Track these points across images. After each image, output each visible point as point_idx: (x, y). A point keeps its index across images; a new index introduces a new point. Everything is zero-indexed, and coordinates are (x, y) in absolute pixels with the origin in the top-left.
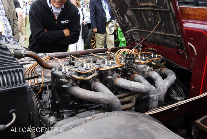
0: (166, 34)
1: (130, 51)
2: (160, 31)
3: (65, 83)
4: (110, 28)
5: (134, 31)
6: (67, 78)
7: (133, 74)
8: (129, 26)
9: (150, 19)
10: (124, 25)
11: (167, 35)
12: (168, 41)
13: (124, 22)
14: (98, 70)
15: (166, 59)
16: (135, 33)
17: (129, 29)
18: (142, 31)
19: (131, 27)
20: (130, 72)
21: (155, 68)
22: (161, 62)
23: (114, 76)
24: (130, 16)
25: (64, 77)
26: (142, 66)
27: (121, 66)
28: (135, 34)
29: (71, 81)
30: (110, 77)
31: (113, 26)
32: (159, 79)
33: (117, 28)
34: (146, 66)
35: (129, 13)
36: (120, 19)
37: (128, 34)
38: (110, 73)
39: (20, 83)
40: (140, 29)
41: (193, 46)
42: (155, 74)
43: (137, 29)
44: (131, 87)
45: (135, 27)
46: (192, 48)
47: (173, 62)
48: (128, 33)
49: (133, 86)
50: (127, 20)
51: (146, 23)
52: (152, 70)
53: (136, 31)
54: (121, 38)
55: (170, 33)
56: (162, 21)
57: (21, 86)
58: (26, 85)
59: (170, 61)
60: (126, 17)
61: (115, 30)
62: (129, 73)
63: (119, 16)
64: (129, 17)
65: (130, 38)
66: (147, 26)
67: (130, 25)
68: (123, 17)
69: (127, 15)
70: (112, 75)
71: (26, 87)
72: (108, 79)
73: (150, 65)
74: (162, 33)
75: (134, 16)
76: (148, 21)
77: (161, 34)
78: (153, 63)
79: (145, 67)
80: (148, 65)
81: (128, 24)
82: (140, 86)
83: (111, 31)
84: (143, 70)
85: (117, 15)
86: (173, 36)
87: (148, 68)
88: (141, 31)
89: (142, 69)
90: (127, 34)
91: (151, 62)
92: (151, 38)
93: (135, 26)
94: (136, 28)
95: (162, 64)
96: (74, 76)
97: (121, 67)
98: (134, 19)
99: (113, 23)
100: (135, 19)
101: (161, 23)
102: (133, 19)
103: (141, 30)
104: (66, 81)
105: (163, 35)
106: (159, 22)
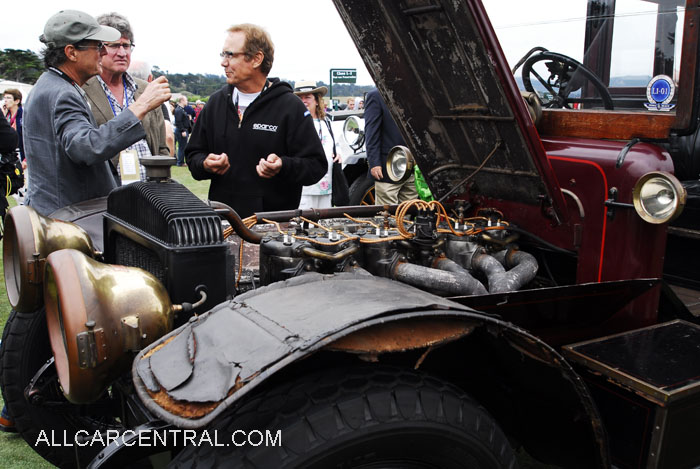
0: (517, 172)
1: (425, 205)
2: (503, 167)
3: (290, 265)
4: (395, 165)
5: (449, 169)
6: (293, 254)
7: (433, 255)
8: (437, 157)
9: (480, 140)
10: (425, 156)
11: (517, 175)
12: (522, 189)
13: (424, 148)
14: (357, 241)
15: (519, 230)
16: (453, 173)
17: (437, 166)
18: (467, 169)
19: (440, 160)
20: (425, 250)
21: (492, 248)
22: (506, 236)
23: (393, 258)
24: (438, 135)
25: (287, 253)
26: (461, 244)
27: (407, 236)
28: (452, 178)
29: (301, 263)
30: (383, 261)
31: (403, 161)
32: (497, 271)
33: (413, 166)
34: (470, 244)
35: (435, 127)
36: (416, 142)
37: (436, 178)
38: (384, 252)
39: (215, 240)
40: (462, 163)
41: (576, 197)
42: (488, 261)
43: (455, 165)
44: (428, 279)
45: (450, 161)
46: (574, 200)
47: (538, 238)
48: (435, 174)
49: (431, 276)
50: (432, 145)
51: (472, 148)
52: (482, 253)
53: (454, 169)
54: (423, 190)
55: (524, 170)
56: (503, 142)
57: (217, 245)
58: (224, 244)
59: (531, 235)
60: (428, 136)
61: (407, 170)
62: (425, 253)
63: (412, 134)
64: (435, 137)
65: (441, 187)
66: (476, 155)
67: (439, 155)
68: (422, 137)
69: (430, 133)
70: (388, 257)
71: (224, 249)
72: (381, 265)
73: (478, 240)
74: (508, 171)
75: (447, 135)
76: (475, 144)
77: (505, 174)
78: (485, 237)
79: (467, 245)
80: (473, 240)
81: (434, 153)
82: (447, 278)
83: (398, 172)
84: (462, 253)
85: (408, 133)
86: (529, 176)
87: (474, 248)
88: (464, 169)
89: (461, 250)
90: (433, 176)
91: (481, 233)
92: (487, 184)
93: (449, 157)
94: (453, 163)
95: (508, 240)
96: (306, 249)
97: (406, 240)
98: (447, 141)
99: (403, 155)
100: (449, 140)
101: (502, 148)
102: (444, 141)
103: (464, 166)
104: (291, 260)
105: (509, 174)
106: (497, 145)
